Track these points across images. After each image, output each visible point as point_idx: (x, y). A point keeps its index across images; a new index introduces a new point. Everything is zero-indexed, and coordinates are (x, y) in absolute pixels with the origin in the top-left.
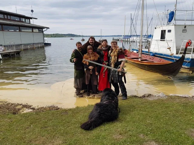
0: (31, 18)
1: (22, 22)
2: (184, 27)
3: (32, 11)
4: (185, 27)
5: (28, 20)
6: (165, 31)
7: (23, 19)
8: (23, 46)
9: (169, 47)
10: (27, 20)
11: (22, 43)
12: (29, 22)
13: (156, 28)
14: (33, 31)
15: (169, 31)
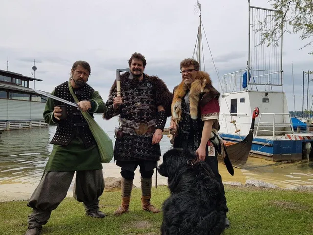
0: (32, 79)
1: (16, 84)
2: (264, 94)
3: (34, 68)
4: (266, 95)
5: (26, 82)
6: (236, 100)
7: (17, 80)
8: (9, 123)
9: (233, 120)
10: (23, 82)
11: (10, 118)
12: (26, 86)
13: (223, 97)
14: (30, 100)
15: (242, 100)
